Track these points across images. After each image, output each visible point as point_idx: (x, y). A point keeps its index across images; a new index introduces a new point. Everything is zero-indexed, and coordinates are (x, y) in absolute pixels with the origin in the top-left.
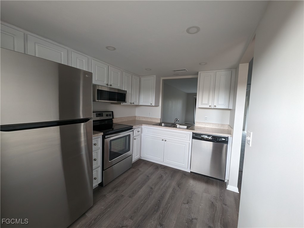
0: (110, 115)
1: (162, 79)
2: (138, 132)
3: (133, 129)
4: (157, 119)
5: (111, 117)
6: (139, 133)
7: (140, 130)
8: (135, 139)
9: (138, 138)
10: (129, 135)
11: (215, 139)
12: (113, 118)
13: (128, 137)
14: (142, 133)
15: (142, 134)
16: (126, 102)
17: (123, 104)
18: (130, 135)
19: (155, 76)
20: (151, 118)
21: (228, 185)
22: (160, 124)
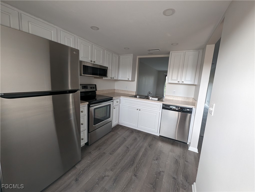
2: (117, 102)
4: (133, 92)
8: (114, 108)
10: (110, 105)
11: (181, 110)
12: (96, 90)
14: (120, 103)
16: (107, 77)
17: (104, 78)
19: (132, 55)
20: (128, 91)
21: (190, 147)
22: (135, 97)
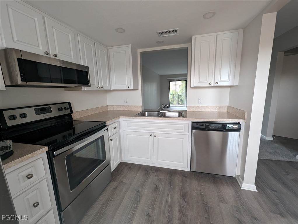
0: (65, 108)
1: (139, 51)
2: (115, 128)
3: (106, 126)
4: (137, 107)
5: (68, 112)
6: (117, 129)
7: (116, 125)
8: (111, 140)
9: (115, 138)
10: (102, 138)
11: (224, 128)
12: (72, 112)
13: (100, 140)
14: (120, 128)
15: (121, 131)
16: (90, 86)
18: (103, 136)
19: (130, 46)
20: (128, 106)
21: (243, 184)
22: (142, 114)
